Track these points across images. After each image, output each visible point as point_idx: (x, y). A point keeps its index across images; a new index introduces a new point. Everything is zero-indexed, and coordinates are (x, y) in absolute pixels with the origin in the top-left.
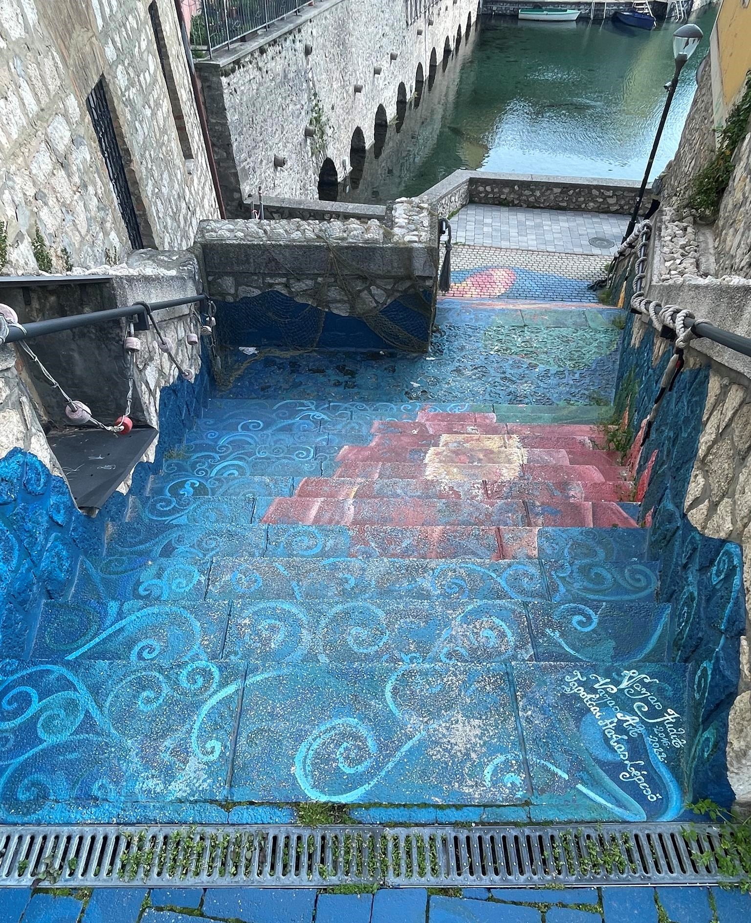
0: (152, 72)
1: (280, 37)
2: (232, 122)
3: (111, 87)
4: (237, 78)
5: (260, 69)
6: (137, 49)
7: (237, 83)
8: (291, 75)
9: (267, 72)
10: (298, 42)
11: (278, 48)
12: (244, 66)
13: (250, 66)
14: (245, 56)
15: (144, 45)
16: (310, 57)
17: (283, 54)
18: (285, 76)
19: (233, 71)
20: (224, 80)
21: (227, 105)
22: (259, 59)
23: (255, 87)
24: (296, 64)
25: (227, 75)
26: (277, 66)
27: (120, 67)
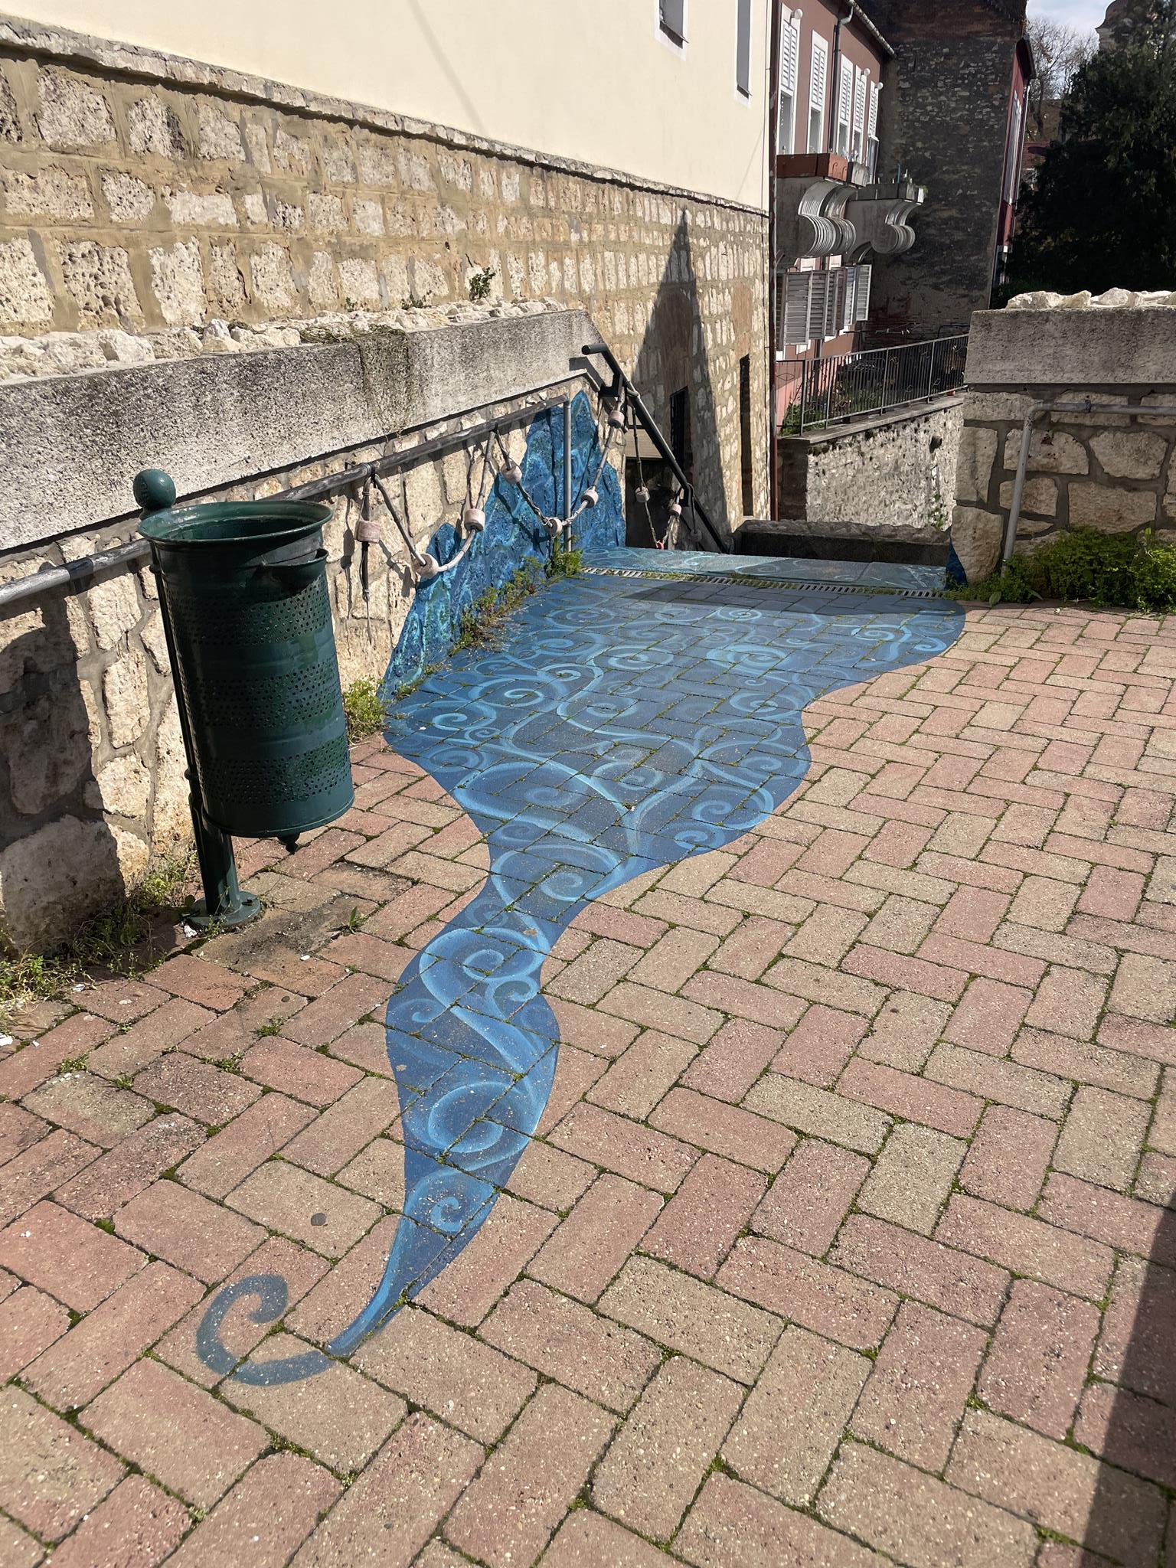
0: (729, 411)
1: (896, 423)
2: (812, 506)
3: (691, 399)
4: (827, 459)
5: (862, 454)
6: (720, 385)
7: (827, 464)
8: (906, 468)
9: (871, 459)
10: (922, 433)
11: (891, 435)
12: (840, 448)
13: (849, 449)
14: (844, 437)
15: (728, 386)
16: (937, 451)
17: (899, 442)
18: (897, 468)
19: (825, 450)
20: (812, 458)
21: (810, 485)
22: (862, 443)
23: (851, 472)
24: (915, 456)
25: (816, 453)
26: (888, 455)
27: (702, 390)
